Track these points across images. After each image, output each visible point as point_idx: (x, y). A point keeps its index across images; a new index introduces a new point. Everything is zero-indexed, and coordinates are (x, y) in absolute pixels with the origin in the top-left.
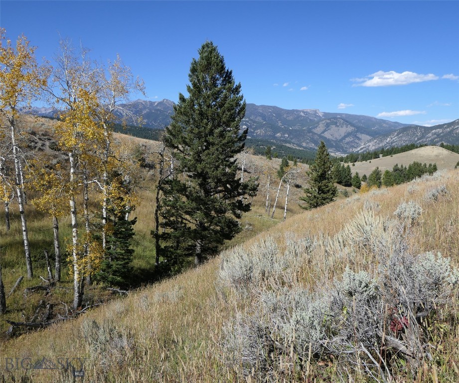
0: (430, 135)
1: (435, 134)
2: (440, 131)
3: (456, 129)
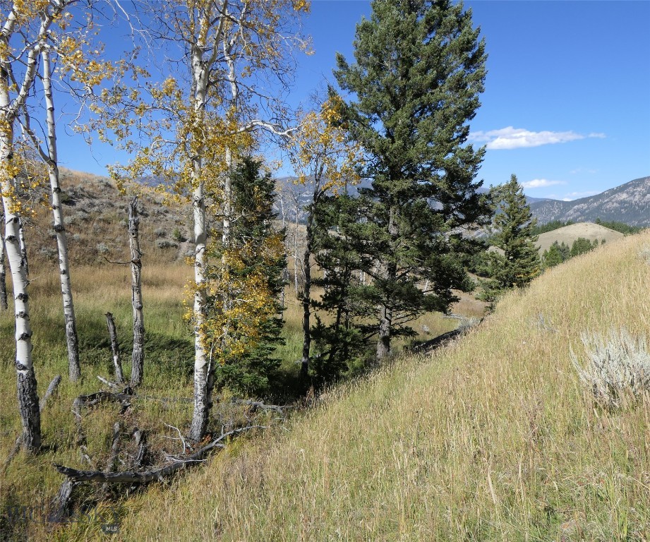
0: (571, 212)
1: (578, 210)
2: (584, 206)
3: (605, 203)
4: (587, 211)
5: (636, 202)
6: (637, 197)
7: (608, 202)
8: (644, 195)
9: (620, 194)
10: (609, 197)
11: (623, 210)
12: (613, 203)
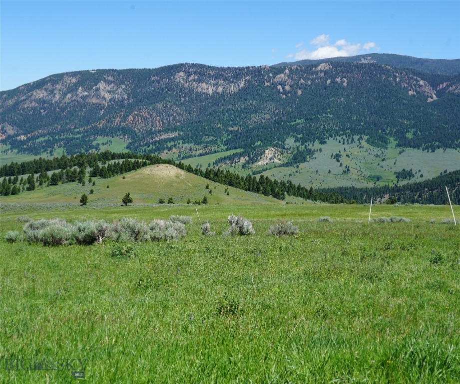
3: (22, 101)
5: (56, 102)
6: (57, 96)
7: (25, 100)
8: (65, 95)
9: (38, 90)
10: (25, 94)
11: (42, 111)
12: (31, 102)
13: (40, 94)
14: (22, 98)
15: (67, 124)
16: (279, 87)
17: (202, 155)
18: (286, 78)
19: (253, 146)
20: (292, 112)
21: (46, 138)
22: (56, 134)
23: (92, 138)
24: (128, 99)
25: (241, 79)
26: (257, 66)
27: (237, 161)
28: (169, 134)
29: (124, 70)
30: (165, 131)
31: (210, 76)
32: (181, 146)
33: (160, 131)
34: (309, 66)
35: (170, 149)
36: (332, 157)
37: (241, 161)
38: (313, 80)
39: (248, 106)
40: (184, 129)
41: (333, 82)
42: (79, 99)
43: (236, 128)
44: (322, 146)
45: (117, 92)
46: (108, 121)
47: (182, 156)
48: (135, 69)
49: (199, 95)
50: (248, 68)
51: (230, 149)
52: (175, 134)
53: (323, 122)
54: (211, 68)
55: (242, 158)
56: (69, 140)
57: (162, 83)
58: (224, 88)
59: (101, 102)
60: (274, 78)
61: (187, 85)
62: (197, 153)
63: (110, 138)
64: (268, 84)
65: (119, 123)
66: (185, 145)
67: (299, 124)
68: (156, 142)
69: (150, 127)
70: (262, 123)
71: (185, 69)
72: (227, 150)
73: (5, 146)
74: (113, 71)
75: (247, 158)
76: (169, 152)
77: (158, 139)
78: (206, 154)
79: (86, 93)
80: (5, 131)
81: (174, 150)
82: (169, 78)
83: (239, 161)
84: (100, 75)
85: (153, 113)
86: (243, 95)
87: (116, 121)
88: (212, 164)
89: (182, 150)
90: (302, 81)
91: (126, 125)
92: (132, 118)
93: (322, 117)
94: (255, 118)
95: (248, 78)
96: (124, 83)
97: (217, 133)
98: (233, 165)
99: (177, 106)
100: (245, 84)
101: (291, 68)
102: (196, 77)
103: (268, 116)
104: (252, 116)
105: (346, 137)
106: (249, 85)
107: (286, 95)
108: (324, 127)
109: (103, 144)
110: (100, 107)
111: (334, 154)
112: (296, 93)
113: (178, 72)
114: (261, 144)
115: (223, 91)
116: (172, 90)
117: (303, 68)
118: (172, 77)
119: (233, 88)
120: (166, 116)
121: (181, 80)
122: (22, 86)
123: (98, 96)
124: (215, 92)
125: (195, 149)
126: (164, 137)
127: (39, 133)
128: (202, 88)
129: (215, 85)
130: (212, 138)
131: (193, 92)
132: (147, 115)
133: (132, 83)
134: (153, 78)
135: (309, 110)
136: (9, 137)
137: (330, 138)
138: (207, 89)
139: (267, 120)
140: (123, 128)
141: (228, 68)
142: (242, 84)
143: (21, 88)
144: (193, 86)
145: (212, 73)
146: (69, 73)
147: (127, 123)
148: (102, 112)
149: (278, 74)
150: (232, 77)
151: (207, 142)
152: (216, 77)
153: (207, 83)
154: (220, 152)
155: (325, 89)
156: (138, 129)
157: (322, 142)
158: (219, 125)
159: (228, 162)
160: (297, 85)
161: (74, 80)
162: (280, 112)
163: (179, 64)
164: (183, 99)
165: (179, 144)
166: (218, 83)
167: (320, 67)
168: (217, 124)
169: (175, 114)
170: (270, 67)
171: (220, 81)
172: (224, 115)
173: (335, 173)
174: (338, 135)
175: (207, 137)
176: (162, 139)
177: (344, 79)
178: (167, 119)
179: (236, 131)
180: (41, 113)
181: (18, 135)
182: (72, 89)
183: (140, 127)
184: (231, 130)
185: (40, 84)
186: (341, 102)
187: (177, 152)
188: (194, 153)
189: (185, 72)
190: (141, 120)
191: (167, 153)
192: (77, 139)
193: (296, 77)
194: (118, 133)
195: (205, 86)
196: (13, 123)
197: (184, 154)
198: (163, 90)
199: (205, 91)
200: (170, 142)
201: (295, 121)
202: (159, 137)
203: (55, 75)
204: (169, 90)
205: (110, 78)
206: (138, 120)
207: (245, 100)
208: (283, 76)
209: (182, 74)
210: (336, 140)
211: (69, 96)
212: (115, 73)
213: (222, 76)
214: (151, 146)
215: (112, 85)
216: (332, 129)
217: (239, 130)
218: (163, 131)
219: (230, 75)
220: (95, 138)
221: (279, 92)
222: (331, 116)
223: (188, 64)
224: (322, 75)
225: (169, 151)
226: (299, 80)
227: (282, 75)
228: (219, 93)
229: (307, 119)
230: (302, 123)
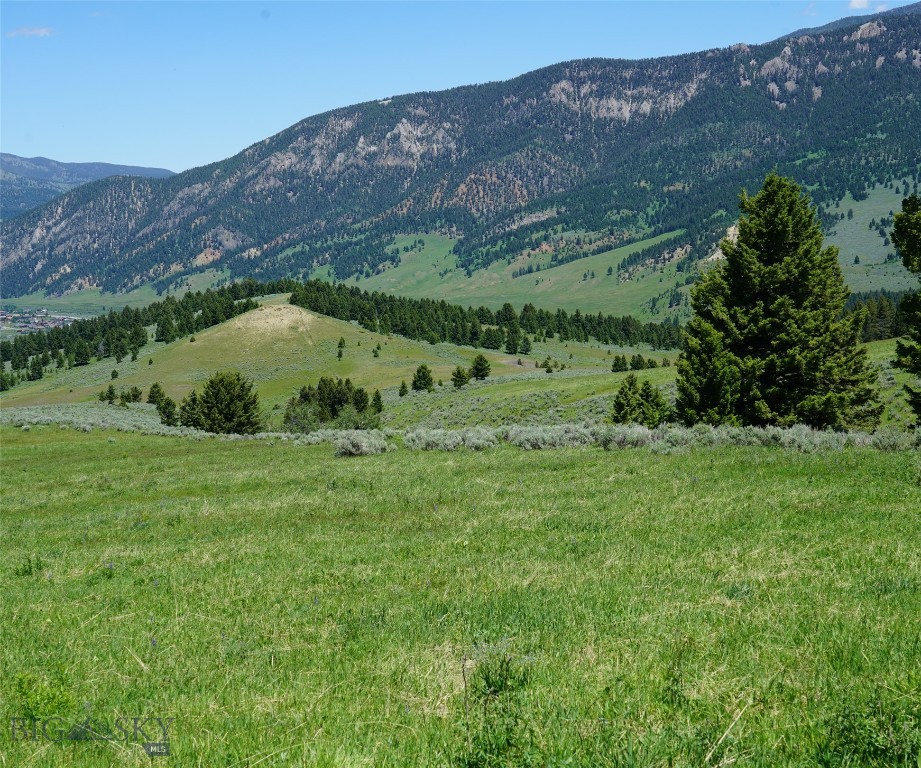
0: (175, 205)
1: (189, 201)
2: (203, 189)
3: (249, 180)
4: (211, 202)
5: (316, 173)
6: (318, 161)
7: (255, 176)
8: (332, 157)
9: (278, 154)
10: (257, 163)
11: (290, 194)
12: (268, 179)
13: (285, 161)
14: (250, 173)
15: (338, 215)
16: (773, 87)
17: (600, 251)
18: (787, 65)
19: (704, 220)
20: (801, 137)
21: (298, 248)
22: (317, 238)
23: (385, 238)
24: (459, 150)
25: (690, 79)
26: (721, 47)
27: (667, 256)
28: (537, 214)
29: (447, 91)
30: (531, 208)
31: (624, 81)
32: (559, 235)
33: (518, 210)
34: (834, 34)
35: (536, 245)
36: (871, 227)
37: (676, 257)
38: (846, 63)
39: (704, 134)
40: (568, 200)
41: (891, 61)
42: (361, 163)
43: (679, 186)
44: (856, 206)
45: (435, 138)
46: (417, 200)
47: (560, 257)
48: (470, 87)
49: (602, 123)
50: (703, 54)
51: (661, 232)
52: (550, 213)
53: (865, 152)
54: (624, 64)
55: (679, 250)
56: (340, 249)
57: (525, 108)
58: (655, 103)
59: (404, 164)
60: (759, 69)
61: (575, 106)
62: (594, 246)
63: (422, 236)
64: (748, 83)
65: (439, 202)
66: (566, 235)
67: (811, 162)
68: (510, 234)
69: (504, 204)
70: (736, 167)
71: (570, 72)
72: (654, 234)
73: (220, 273)
74: (425, 95)
75: (688, 247)
76: (532, 252)
77: (514, 227)
78: (609, 248)
79: (373, 148)
80: (220, 244)
81: (545, 246)
82: (539, 97)
83: (672, 257)
84: (401, 106)
85: (507, 172)
86: (693, 113)
87: (434, 199)
88: (615, 270)
89: (562, 246)
90: (822, 68)
91: (455, 204)
92: (465, 190)
93: (862, 142)
94: (721, 159)
95: (703, 76)
96: (447, 118)
97: (638, 201)
98: (660, 265)
99: (556, 153)
100: (698, 89)
101: (796, 43)
102: (594, 87)
103: (747, 153)
104: (714, 155)
105: (914, 179)
106: (708, 89)
107: (788, 102)
108: (868, 163)
109: (406, 249)
110: (402, 172)
111: (878, 221)
112: (810, 95)
113: (557, 82)
114: (721, 216)
115: (652, 109)
116: (545, 122)
117: (823, 39)
118: (545, 94)
119: (673, 102)
120: (534, 176)
121: (564, 98)
122: (250, 148)
123: (397, 151)
124: (635, 114)
125: (587, 239)
126: (526, 221)
127: (284, 239)
128: (609, 109)
129: (635, 98)
130: (625, 212)
131: (591, 120)
132: (494, 179)
133: (465, 116)
134: (506, 101)
135: (837, 129)
136: (229, 254)
137: (878, 184)
138: (619, 109)
139: (747, 160)
140: (448, 212)
141: (662, 60)
142: (692, 89)
143: (247, 153)
144: (588, 106)
145: (628, 74)
146: (338, 110)
147: (456, 199)
148: (406, 185)
149: (767, 59)
150: (672, 78)
151: (614, 223)
152: (637, 82)
153: (618, 99)
154: (639, 240)
155: (873, 78)
156: (478, 210)
157: (859, 197)
158: (643, 184)
159: (650, 261)
160: (812, 78)
161: (349, 124)
162: (775, 140)
163: (556, 65)
164: (568, 137)
165: (555, 233)
166: (641, 93)
167: (860, 32)
168: (639, 181)
169: (553, 171)
170: (750, 47)
171: (645, 90)
172: (655, 161)
173: (869, 262)
174: (896, 176)
175: (615, 211)
176: (522, 227)
177: (914, 51)
178: (537, 183)
179: (678, 191)
180: (287, 199)
181: (243, 249)
182: (347, 143)
183: (482, 206)
184: (669, 191)
185: (283, 141)
186: (908, 102)
187: (550, 250)
188: (586, 248)
189: (571, 79)
190: (484, 190)
191: (529, 255)
192: (356, 244)
193: (808, 61)
194: (438, 224)
195: (613, 103)
196: (234, 226)
197: (564, 254)
198: (527, 124)
199: (614, 114)
200: (538, 231)
201: (805, 156)
202: (517, 224)
203: (311, 118)
204: (538, 122)
205: (420, 111)
206: (478, 192)
207: (700, 124)
208: (778, 62)
209: (564, 84)
210: (891, 187)
211: (340, 157)
212: (429, 100)
213: (650, 77)
214: (500, 243)
215: (424, 126)
216: (885, 164)
217: (687, 189)
218: (525, 209)
219: (665, 73)
220: (392, 239)
221: (771, 97)
222: (883, 137)
223: (576, 61)
224: (864, 49)
225: (533, 249)
226: (814, 65)
227: (777, 60)
228: (644, 115)
229: (830, 149)
230: (817, 161)
